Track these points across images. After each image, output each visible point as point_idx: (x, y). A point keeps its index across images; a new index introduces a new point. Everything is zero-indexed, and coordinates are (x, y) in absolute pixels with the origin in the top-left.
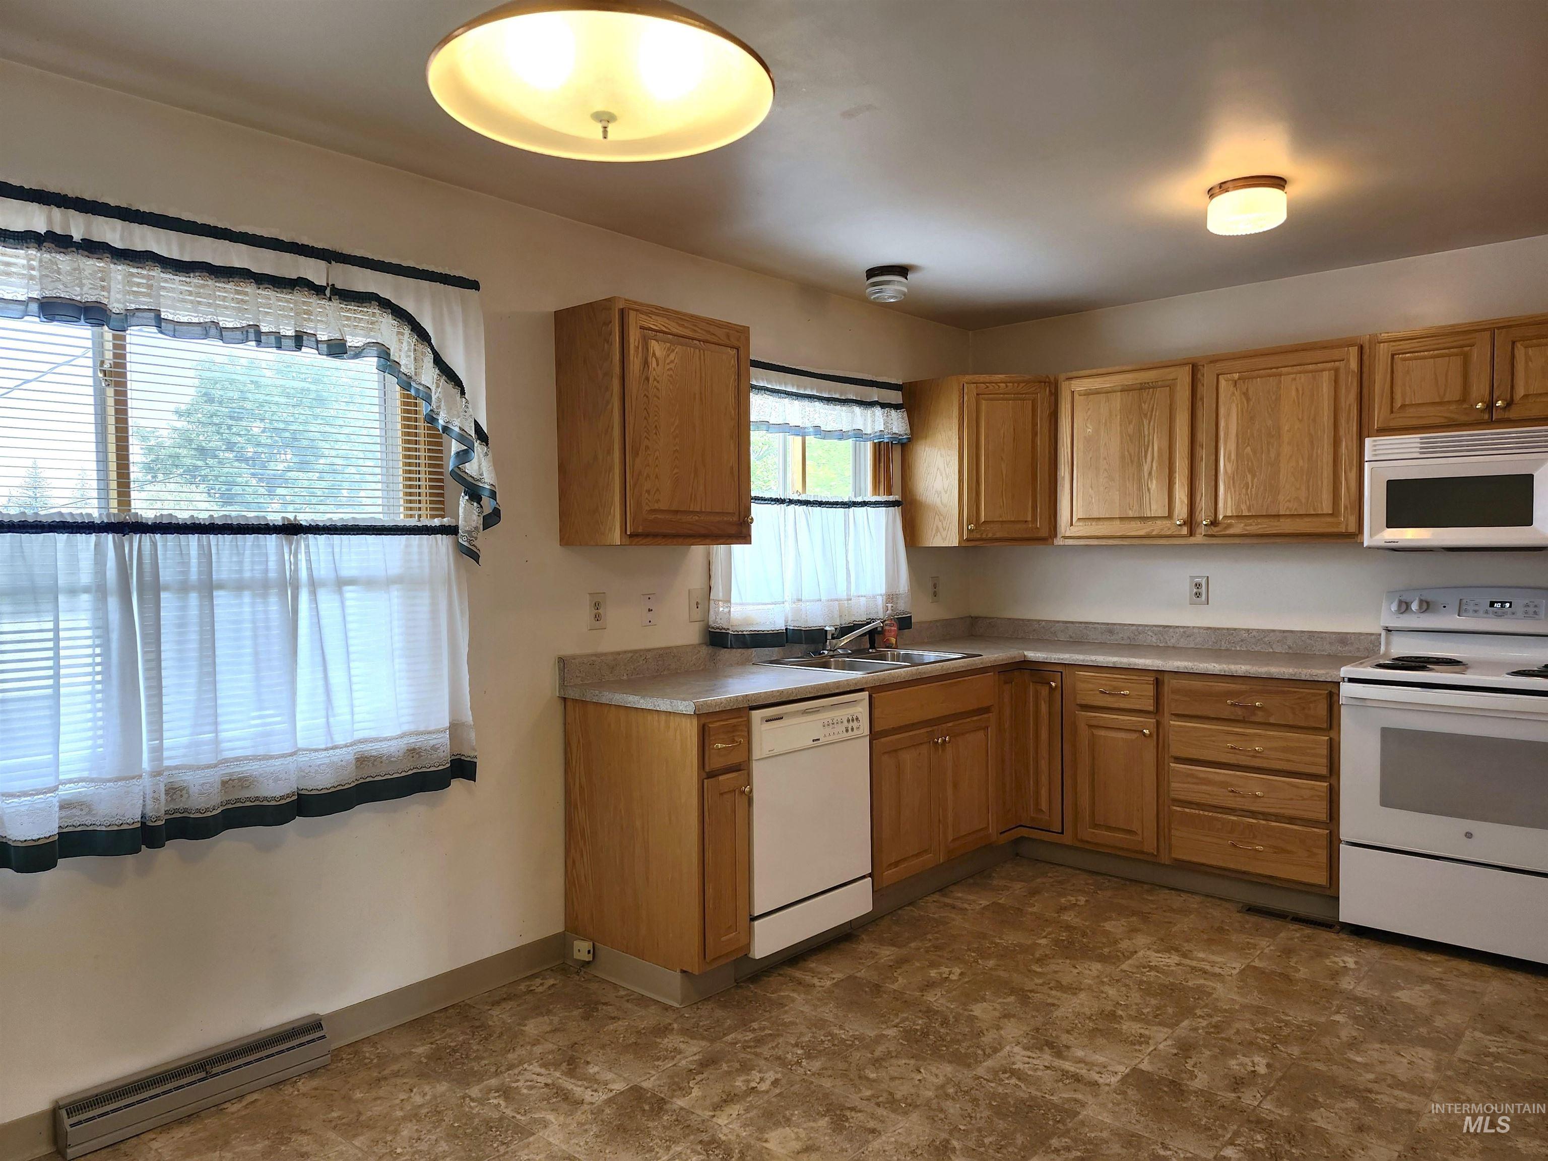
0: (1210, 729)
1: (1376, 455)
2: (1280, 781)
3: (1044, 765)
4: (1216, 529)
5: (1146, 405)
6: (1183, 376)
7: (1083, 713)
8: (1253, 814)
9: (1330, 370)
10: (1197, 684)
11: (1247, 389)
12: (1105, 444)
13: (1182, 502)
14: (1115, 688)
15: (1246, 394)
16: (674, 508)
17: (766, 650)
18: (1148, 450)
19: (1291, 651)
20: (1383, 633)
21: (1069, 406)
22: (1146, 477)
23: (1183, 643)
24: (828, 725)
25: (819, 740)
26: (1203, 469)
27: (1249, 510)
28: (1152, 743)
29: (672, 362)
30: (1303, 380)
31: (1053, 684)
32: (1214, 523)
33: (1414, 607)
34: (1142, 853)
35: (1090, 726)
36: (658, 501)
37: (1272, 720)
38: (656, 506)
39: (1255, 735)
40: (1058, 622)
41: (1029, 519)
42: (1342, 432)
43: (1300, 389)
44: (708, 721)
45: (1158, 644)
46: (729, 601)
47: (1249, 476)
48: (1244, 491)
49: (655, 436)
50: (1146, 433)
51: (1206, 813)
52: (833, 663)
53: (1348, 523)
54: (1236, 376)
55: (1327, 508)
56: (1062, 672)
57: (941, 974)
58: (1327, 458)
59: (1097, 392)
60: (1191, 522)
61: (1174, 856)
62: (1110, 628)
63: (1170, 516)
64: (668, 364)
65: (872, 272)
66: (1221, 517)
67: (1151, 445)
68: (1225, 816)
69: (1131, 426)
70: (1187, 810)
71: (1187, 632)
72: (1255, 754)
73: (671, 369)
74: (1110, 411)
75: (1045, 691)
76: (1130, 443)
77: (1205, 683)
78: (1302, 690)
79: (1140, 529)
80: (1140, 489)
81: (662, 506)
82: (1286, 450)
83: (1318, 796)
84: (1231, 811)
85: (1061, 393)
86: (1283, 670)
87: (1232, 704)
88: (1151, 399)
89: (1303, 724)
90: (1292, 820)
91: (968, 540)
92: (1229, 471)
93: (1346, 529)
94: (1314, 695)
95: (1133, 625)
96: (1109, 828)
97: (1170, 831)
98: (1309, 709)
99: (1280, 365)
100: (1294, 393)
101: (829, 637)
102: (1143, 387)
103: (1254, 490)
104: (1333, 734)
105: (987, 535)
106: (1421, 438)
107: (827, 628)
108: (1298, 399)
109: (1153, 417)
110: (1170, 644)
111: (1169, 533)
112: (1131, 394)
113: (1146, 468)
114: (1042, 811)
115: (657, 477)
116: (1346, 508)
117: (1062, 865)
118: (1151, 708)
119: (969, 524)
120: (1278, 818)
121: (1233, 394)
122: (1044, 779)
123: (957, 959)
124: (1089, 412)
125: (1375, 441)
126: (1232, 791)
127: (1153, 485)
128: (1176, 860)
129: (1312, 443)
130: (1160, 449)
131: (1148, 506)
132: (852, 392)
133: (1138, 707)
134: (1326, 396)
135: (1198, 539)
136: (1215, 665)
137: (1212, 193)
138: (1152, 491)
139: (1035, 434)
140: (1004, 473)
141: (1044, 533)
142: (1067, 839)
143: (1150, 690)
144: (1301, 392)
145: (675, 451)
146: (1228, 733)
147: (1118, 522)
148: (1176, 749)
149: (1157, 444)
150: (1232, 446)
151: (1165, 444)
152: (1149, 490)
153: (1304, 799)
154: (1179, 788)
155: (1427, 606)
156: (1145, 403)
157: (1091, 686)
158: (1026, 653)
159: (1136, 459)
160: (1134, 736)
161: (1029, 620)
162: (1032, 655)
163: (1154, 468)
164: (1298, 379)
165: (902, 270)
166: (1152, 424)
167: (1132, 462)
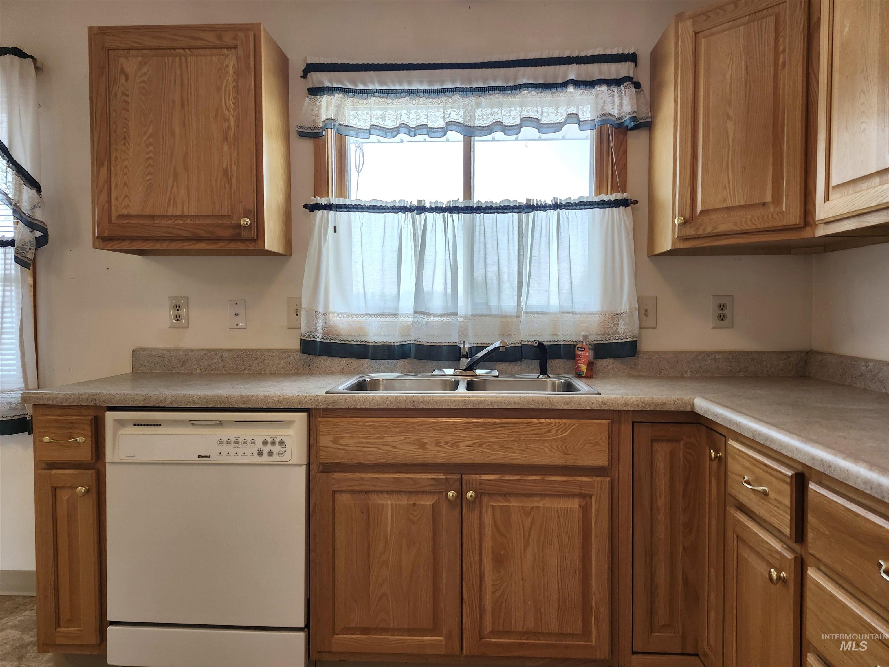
14: (756, 479)
16: (147, 212)
24: (228, 443)
25: (208, 456)
29: (145, 74)
36: (127, 207)
38: (125, 212)
41: (768, 198)
49: (123, 147)
56: (725, 439)
64: (140, 77)
73: (144, 81)
81: (135, 211)
105: (704, 230)
115: (125, 184)
133: (777, 524)
141: (794, 219)
143: (787, 495)
145: (147, 159)
157: (738, 467)
158: (696, 400)
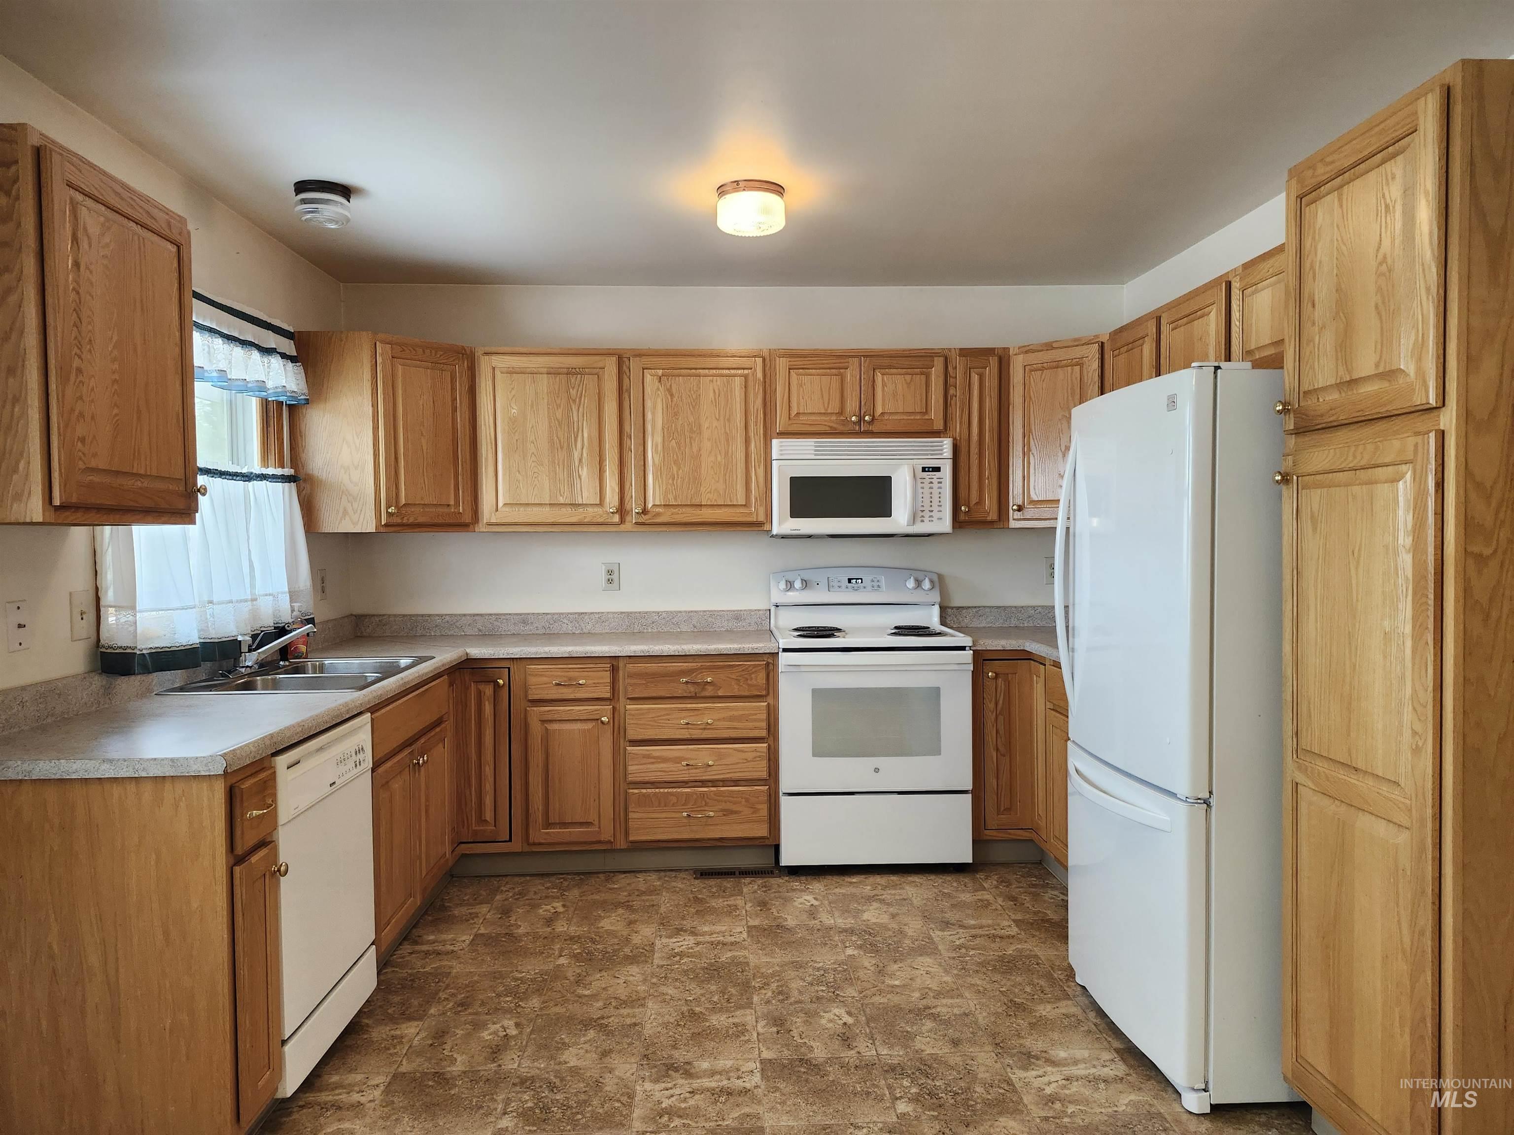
0: (665, 709)
1: (781, 454)
2: (731, 749)
3: (488, 770)
4: (647, 517)
5: (575, 390)
6: (611, 365)
7: (535, 709)
8: (704, 783)
9: (740, 376)
10: (653, 667)
11: (671, 386)
12: (533, 427)
13: (613, 490)
14: (570, 679)
15: (669, 390)
16: (114, 467)
17: (168, 675)
18: (577, 435)
19: (696, 630)
20: (773, 609)
21: (490, 383)
22: (577, 464)
23: (598, 630)
24: (341, 762)
25: (334, 783)
26: (632, 460)
27: (675, 499)
28: (609, 729)
30: (719, 383)
31: (501, 682)
32: (645, 511)
33: (798, 584)
34: (600, 842)
35: (543, 722)
36: (95, 455)
37: (720, 693)
38: (93, 463)
39: (706, 708)
40: (465, 615)
41: (452, 503)
42: (752, 434)
43: (717, 391)
44: (234, 781)
45: (574, 631)
46: (133, 608)
47: (675, 469)
48: (670, 481)
50: (576, 419)
51: (662, 790)
52: (259, 683)
53: (757, 513)
54: (660, 372)
55: (742, 501)
56: (509, 668)
57: (495, 1033)
58: (740, 455)
59: (522, 372)
60: (622, 510)
61: (631, 838)
62: (524, 619)
63: (601, 504)
65: (302, 187)
66: (650, 506)
67: (580, 431)
68: (679, 790)
69: (560, 411)
70: (644, 791)
71: (601, 617)
72: (707, 727)
74: (536, 393)
75: (488, 690)
76: (559, 429)
77: (660, 665)
78: (745, 663)
79: (573, 516)
80: (570, 475)
81: (101, 463)
82: (707, 445)
83: (759, 757)
84: (684, 784)
85: (479, 367)
86: (729, 646)
87: (687, 682)
88: (579, 386)
89: (746, 693)
90: (736, 782)
91: (386, 525)
92: (657, 462)
93: (757, 518)
94: (755, 666)
95: (547, 614)
96: (564, 825)
97: (626, 815)
98: (751, 679)
99: (698, 366)
100: (712, 395)
101: (245, 648)
102: (571, 372)
103: (679, 481)
104: (770, 700)
105: (408, 519)
106: (816, 442)
107: (240, 638)
108: (715, 399)
109: (582, 404)
110: (585, 631)
111: (601, 520)
112: (558, 378)
113: (576, 455)
114: (486, 821)
115: (92, 417)
116: (756, 499)
117: (507, 876)
118: (608, 695)
119: (388, 507)
120: (725, 782)
121: (658, 389)
122: (488, 787)
123: (497, 1011)
124: (513, 392)
125: (781, 442)
126: (687, 765)
127: (584, 472)
128: (632, 842)
129: (728, 440)
130: (590, 437)
131: (579, 493)
132: (250, 332)
133: (595, 695)
134: (738, 399)
135: (628, 526)
136: (669, 646)
137: (722, 190)
138: (583, 478)
139: (454, 410)
140: (425, 448)
141: (467, 518)
142: (516, 846)
143: (606, 677)
144: (717, 394)
145: (113, 381)
146: (682, 710)
147: (547, 509)
148: (633, 733)
149: (587, 433)
150: (659, 439)
151: (595, 434)
152: (579, 477)
153: (749, 762)
154: (635, 770)
155: (806, 584)
156: (573, 388)
157: (545, 679)
158: (468, 651)
159: (566, 445)
160: (589, 725)
161: (429, 616)
162: (476, 652)
163: (585, 455)
164: (715, 381)
165: (345, 191)
166: (581, 410)
167: (562, 448)
